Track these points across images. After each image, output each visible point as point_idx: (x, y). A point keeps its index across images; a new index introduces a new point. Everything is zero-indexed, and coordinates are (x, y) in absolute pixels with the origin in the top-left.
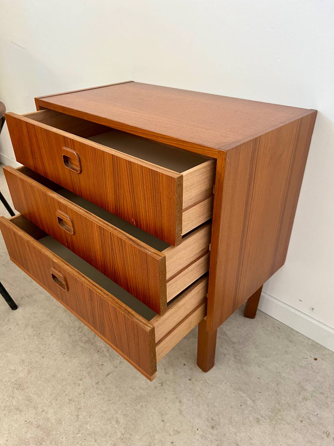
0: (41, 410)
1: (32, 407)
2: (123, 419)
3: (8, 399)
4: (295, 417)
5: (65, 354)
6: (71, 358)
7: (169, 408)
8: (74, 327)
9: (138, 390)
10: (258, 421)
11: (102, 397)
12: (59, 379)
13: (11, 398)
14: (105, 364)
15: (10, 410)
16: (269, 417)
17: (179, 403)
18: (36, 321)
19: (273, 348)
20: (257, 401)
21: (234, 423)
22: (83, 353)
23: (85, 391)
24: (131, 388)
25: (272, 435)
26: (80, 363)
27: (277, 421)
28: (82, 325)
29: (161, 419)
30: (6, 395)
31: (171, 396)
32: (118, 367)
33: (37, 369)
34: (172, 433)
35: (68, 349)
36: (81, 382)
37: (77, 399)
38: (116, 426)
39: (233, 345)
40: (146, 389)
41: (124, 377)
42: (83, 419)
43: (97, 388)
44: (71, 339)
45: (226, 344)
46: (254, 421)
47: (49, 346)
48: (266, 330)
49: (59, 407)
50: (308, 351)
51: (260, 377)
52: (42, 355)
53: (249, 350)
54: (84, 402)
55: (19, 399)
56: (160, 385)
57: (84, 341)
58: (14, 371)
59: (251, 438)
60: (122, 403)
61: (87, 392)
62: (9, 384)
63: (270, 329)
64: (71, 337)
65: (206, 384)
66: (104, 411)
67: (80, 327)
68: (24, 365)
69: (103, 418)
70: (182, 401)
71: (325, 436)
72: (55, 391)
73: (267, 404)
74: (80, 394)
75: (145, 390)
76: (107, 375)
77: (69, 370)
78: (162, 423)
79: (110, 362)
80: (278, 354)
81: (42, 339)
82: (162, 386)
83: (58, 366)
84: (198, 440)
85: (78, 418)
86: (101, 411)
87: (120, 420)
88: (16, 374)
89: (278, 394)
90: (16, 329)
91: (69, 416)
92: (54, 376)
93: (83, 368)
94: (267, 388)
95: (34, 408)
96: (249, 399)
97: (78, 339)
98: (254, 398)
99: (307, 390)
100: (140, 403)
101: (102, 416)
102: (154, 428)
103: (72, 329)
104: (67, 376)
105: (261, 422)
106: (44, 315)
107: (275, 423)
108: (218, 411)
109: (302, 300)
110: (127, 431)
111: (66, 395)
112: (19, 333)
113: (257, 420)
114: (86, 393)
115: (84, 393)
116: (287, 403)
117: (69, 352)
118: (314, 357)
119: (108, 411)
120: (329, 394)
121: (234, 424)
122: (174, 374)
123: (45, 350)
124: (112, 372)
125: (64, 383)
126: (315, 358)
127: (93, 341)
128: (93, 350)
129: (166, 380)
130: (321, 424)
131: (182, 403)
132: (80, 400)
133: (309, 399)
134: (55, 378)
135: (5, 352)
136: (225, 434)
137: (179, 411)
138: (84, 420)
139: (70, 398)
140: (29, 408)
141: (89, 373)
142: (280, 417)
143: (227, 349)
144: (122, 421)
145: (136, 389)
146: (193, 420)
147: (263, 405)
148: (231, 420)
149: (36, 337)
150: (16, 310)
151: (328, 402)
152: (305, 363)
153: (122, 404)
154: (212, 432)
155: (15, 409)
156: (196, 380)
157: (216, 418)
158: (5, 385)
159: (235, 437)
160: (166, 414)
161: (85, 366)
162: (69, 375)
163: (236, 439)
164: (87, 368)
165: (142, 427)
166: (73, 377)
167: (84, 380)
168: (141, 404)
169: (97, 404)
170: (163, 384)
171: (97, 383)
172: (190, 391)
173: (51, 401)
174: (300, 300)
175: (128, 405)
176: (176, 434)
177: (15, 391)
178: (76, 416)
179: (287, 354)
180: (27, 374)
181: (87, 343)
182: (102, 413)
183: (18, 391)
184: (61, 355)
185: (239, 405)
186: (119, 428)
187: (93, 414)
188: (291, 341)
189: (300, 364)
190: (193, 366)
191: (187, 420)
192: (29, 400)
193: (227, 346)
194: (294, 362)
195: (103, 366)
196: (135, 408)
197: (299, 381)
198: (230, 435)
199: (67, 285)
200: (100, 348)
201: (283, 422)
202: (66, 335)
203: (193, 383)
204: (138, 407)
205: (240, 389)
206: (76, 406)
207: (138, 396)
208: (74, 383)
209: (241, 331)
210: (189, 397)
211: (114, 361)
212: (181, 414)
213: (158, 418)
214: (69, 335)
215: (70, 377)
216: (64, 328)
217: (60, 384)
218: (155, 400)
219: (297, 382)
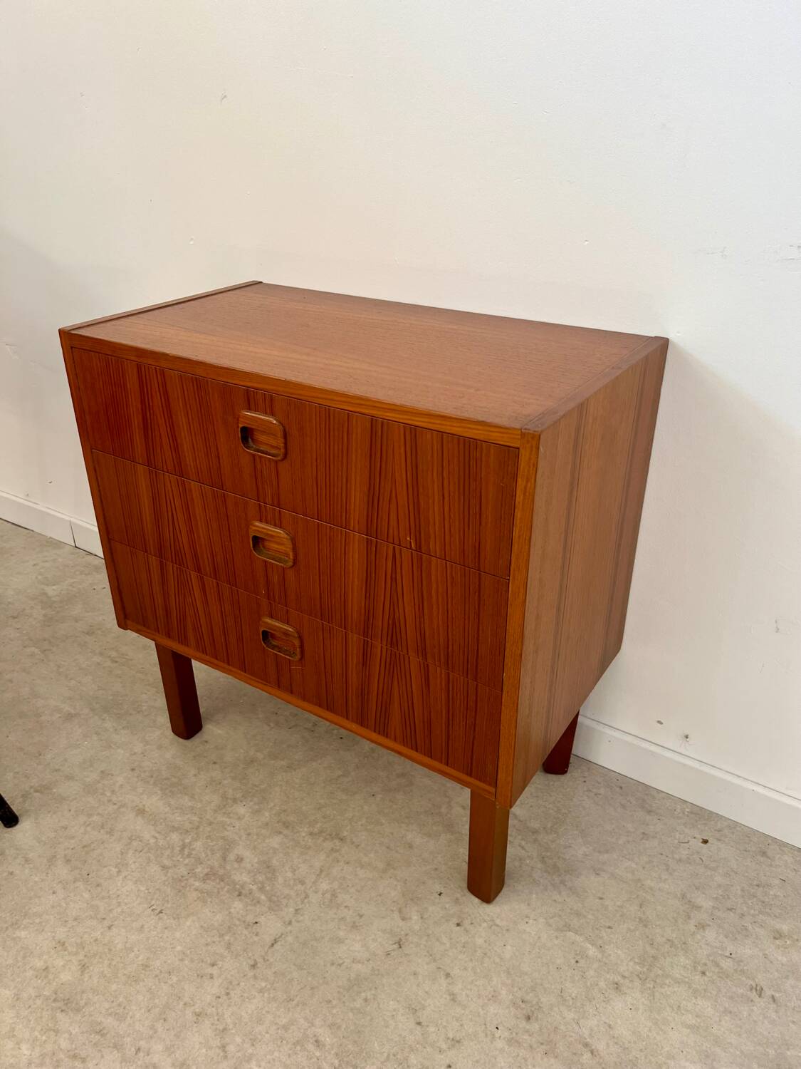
0: (133, 1049)
1: (109, 1047)
2: (331, 1036)
3: (44, 1038)
4: (688, 966)
5: (161, 912)
6: (178, 919)
7: (427, 992)
8: (169, 847)
9: (349, 966)
10: (617, 988)
11: (272, 995)
12: (161, 972)
13: (52, 1033)
14: (262, 919)
15: (57, 1061)
16: (638, 976)
17: (447, 978)
18: (72, 847)
19: (616, 830)
20: (607, 947)
21: (569, 1000)
22: (204, 902)
23: (227, 989)
24: (333, 964)
25: (651, 1012)
26: (202, 927)
27: (655, 982)
28: (187, 841)
29: (415, 1019)
30: (39, 1028)
31: (426, 967)
32: (293, 920)
33: (100, 957)
34: (444, 1046)
35: (166, 899)
36: (215, 971)
37: (214, 1009)
38: (318, 1054)
39: (534, 837)
40: (368, 961)
41: (312, 943)
42: (239, 1051)
43: (255, 977)
44: (169, 874)
45: (520, 837)
46: (610, 988)
47: (119, 900)
48: (596, 795)
49: (175, 1035)
50: (686, 827)
51: (603, 896)
52: (106, 923)
53: (570, 841)
54: (232, 1014)
55: (74, 1032)
56: (396, 946)
57: (201, 875)
58: (44, 970)
59: (610, 1026)
60: (321, 1000)
61: (233, 990)
62: (39, 1002)
63: (602, 791)
64: (167, 872)
65: (493, 927)
66: (283, 1026)
67: (183, 845)
68: (66, 953)
69: (284, 1042)
70: (451, 973)
71: (754, 995)
72: (157, 1001)
73: (628, 949)
74: (219, 997)
75: (366, 962)
76: (273, 945)
77: (179, 948)
78: (418, 1028)
79: (272, 913)
80: (628, 842)
81: (98, 885)
82: (400, 947)
83: (150, 941)
84: (502, 1051)
85: (226, 1052)
86: (275, 1027)
87: (323, 1039)
88: (51, 977)
89: (646, 926)
90: (27, 871)
91: (204, 1051)
92: (147, 966)
93: (213, 936)
94: (621, 916)
95: (114, 1048)
96: (589, 946)
97: (186, 873)
98: (600, 942)
99: (701, 907)
100: (360, 993)
101: (281, 1037)
102: (402, 1042)
103: (168, 852)
104: (178, 962)
105: (624, 989)
106: (89, 829)
107: (652, 986)
108: (532, 982)
109: (662, 721)
110: (345, 1059)
111: (185, 1004)
112: (36, 879)
113: (616, 986)
114: (232, 993)
115: (228, 994)
116: (669, 940)
117: (169, 906)
118: (700, 837)
119: (293, 1024)
120: (745, 909)
121: (571, 1003)
122: (422, 918)
123: (111, 911)
124: (281, 937)
125: (175, 979)
126: (703, 839)
127: (221, 872)
128: (228, 892)
129: (407, 935)
130: (742, 971)
131: (452, 978)
132: (220, 1010)
133: (709, 925)
134: (150, 970)
135: (11, 929)
136: (556, 1028)
137: (450, 995)
138: (239, 1054)
139: (197, 1010)
140: (103, 1049)
141: (229, 947)
142: (660, 972)
143: (523, 848)
144: (327, 1039)
145: (345, 964)
146: (483, 1010)
147: (619, 952)
148: (562, 997)
149: (80, 884)
150: (17, 827)
151: (746, 925)
152: (687, 852)
153: (321, 1003)
154: (528, 1027)
155: (69, 1057)
157: (529, 997)
158: (30, 1007)
159: (577, 1029)
160: (424, 1008)
161: (215, 931)
162: (182, 960)
163: (581, 1034)
164: (221, 936)
165: (376, 1045)
166: (192, 961)
167: (220, 963)
168: (363, 994)
169: (264, 1012)
170: (401, 943)
171: (254, 966)
172: (464, 949)
173: (154, 1026)
174: (660, 722)
175: (334, 1002)
176: (453, 1046)
177: (59, 1015)
178: (220, 1048)
179: (647, 840)
180: (80, 973)
181: (209, 879)
182: (279, 1031)
183: (67, 1015)
184: (152, 917)
185: (573, 961)
186: (326, 1057)
187: (259, 1037)
188: (649, 812)
189: (677, 856)
190: (458, 895)
191: (471, 1011)
192: (99, 1032)
193: (522, 839)
194: (664, 853)
195: (258, 924)
196: (352, 1006)
197: (682, 891)
198: (567, 1028)
199: (302, 647)
200: (242, 887)
201: (667, 982)
202: (154, 869)
203: (467, 931)
204: (358, 1004)
205: (568, 927)
206: (215, 1027)
207: (352, 978)
208: (198, 976)
209: (544, 804)
210: (466, 962)
211: (282, 910)
212: (455, 1001)
213: (408, 1019)
214: (162, 867)
215: (187, 962)
216: (146, 853)
217: (167, 982)
218: (393, 982)
219: (679, 895)
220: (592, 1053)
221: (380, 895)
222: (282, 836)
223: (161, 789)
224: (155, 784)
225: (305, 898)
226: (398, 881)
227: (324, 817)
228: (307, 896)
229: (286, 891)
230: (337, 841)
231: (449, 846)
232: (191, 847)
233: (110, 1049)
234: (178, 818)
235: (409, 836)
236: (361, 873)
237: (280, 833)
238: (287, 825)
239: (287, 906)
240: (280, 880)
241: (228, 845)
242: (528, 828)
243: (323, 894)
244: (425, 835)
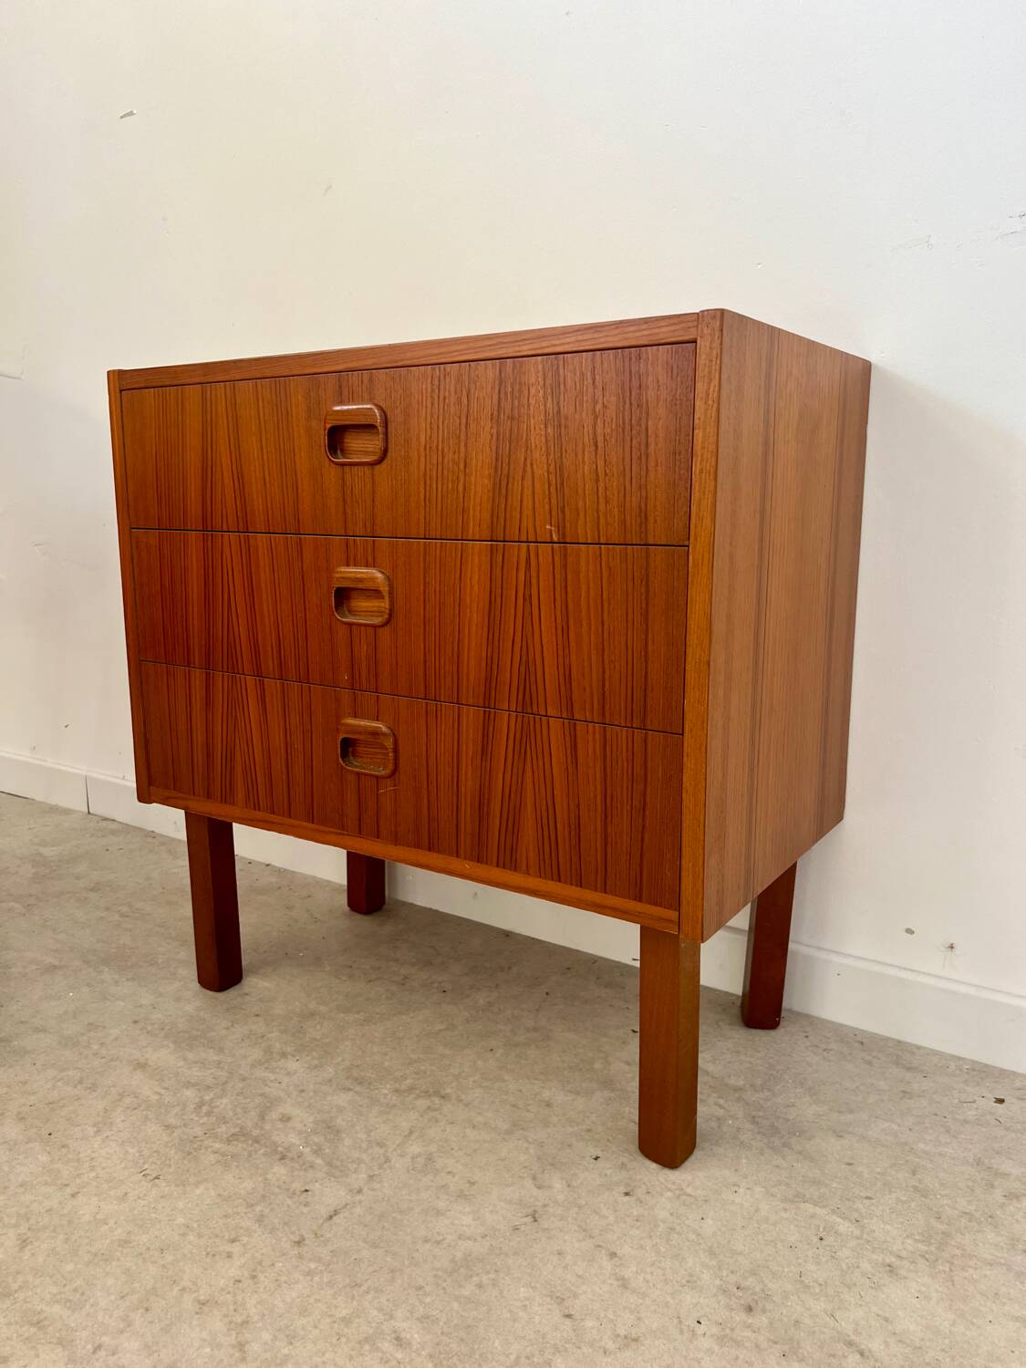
0: (89, 1347)
1: (50, 1343)
2: (421, 1331)
4: (1002, 1244)
5: (157, 1178)
6: (184, 1186)
7: (579, 1276)
8: (178, 1105)
9: (453, 1243)
11: (325, 1280)
12: (148, 1249)
14: (315, 1187)
16: (923, 1256)
17: (612, 1259)
18: (30, 1104)
19: (862, 1088)
20: (866, 1221)
21: (814, 1287)
22: (225, 1167)
23: (254, 1270)
24: (426, 1241)
25: (952, 1300)
26: (219, 1195)
27: (952, 1263)
28: (207, 1098)
29: (561, 1311)
31: (577, 1245)
32: (365, 1189)
33: (54, 1231)
34: (610, 1345)
35: (168, 1162)
36: (236, 1248)
37: (229, 1296)
38: (399, 1356)
39: (736, 1095)
40: (483, 1237)
41: (394, 1215)
42: (265, 1351)
43: (300, 1257)
44: (175, 1135)
45: (715, 1095)
46: (879, 1272)
47: (94, 1164)
48: (825, 1050)
49: (162, 1329)
50: (967, 1086)
51: (852, 1162)
52: (69, 1191)
53: (792, 1100)
54: (259, 1303)
56: (529, 1219)
57: (225, 1136)
59: (886, 1320)
60: (406, 1285)
61: (262, 1272)
63: (834, 1046)
64: (173, 1132)
65: (684, 1197)
66: (343, 1319)
67: (200, 1102)
69: (343, 1340)
70: (618, 1252)
72: (136, 1285)
73: (902, 1223)
74: (240, 1281)
75: (480, 1239)
76: (331, 1217)
77: (180, 1220)
78: (568, 1321)
79: (333, 1179)
80: (882, 1101)
81: (63, 1147)
82: (536, 1221)
83: (135, 1212)
84: (710, 1352)
85: (245, 1352)
86: (328, 1320)
87: (408, 1336)
89: (925, 1196)
91: (208, 1350)
92: (126, 1242)
93: (237, 1207)
94: (884, 1184)
95: (57, 1344)
96: (839, 1220)
97: (200, 1133)
98: (856, 1215)
99: (1009, 1175)
100: (471, 1277)
101: (338, 1334)
102: (541, 1340)
103: (176, 1110)
104: (177, 1238)
105: (903, 1272)
106: (59, 1084)
107: (947, 1269)
108: (752, 1264)
109: (913, 929)
111: (183, 1290)
113: (889, 1268)
114: (261, 1277)
115: (254, 1277)
116: (966, 1213)
117: (171, 1170)
118: (991, 1096)
119: (358, 1317)
121: (817, 1290)
122: (569, 1186)
123: (79, 1175)
124: (344, 1207)
125: (169, 1258)
126: (997, 1099)
127: (256, 1132)
128: (265, 1155)
129: (545, 1206)
131: (621, 1259)
132: (239, 1298)
134: (131, 1248)
136: (797, 1322)
137: (617, 1280)
138: (268, 1355)
139: (202, 1298)
140: (38, 1346)
141: (260, 1219)
142: (958, 1252)
143: (721, 1107)
144: (415, 1335)
145: (447, 1241)
146: (674, 1298)
147: (888, 1227)
148: (803, 1282)
149: (37, 1146)
152: (975, 1113)
153: (405, 1289)
154: (750, 1321)
156: (649, 1193)
157: (749, 1282)
159: (831, 1322)
160: (575, 1296)
161: (241, 1201)
162: (184, 1235)
163: (839, 1329)
164: (250, 1206)
165: (497, 1344)
166: (200, 1236)
167: (245, 1239)
168: (475, 1279)
169: (312, 1301)
170: (536, 1216)
171: (299, 1243)
172: (638, 1224)
173: (128, 1316)
175: (428, 1289)
176: (627, 1346)
178: (234, 1346)
179: (910, 1099)
180: (17, 1249)
181: (237, 1140)
182: (336, 1325)
184: (144, 1183)
185: (816, 1240)
186: (412, 1360)
187: (302, 1333)
188: (909, 1069)
189: (960, 1117)
190: (625, 1160)
191: (654, 1301)
192: (38, 1324)
193: (719, 1097)
194: (939, 1113)
195: (309, 1193)
196: (457, 1293)
197: (975, 1156)
198: (815, 1323)
199: (396, 750)
200: (288, 1149)
202: (152, 1129)
203: (641, 1202)
204: (467, 1291)
205: (800, 1198)
206: (228, 1319)
207: (457, 1259)
208: (208, 1254)
209: (748, 1059)
210: (641, 1238)
211: (347, 1177)
212: (627, 1288)
213: (549, 1310)
214: (166, 1126)
215: (191, 1237)
216: (143, 1111)
217: (155, 1262)
218: (525, 1264)
219: (971, 1160)
220: (862, 1354)
221: (503, 1160)
222: (351, 1093)
223: (175, 1042)
224: (166, 1037)
225: (386, 1162)
226: (530, 1143)
227: (417, 1073)
228: (387, 1160)
229: (356, 1155)
230: (437, 1100)
231: (608, 1105)
232: (213, 1105)
233: (51, 1345)
234: (196, 1073)
235: (546, 1094)
236: (471, 1134)
237: (350, 1089)
238: (359, 1081)
239: (356, 1171)
240: (347, 1142)
241: (270, 1103)
242: (727, 1085)
243: (413, 1158)
244: (571, 1092)
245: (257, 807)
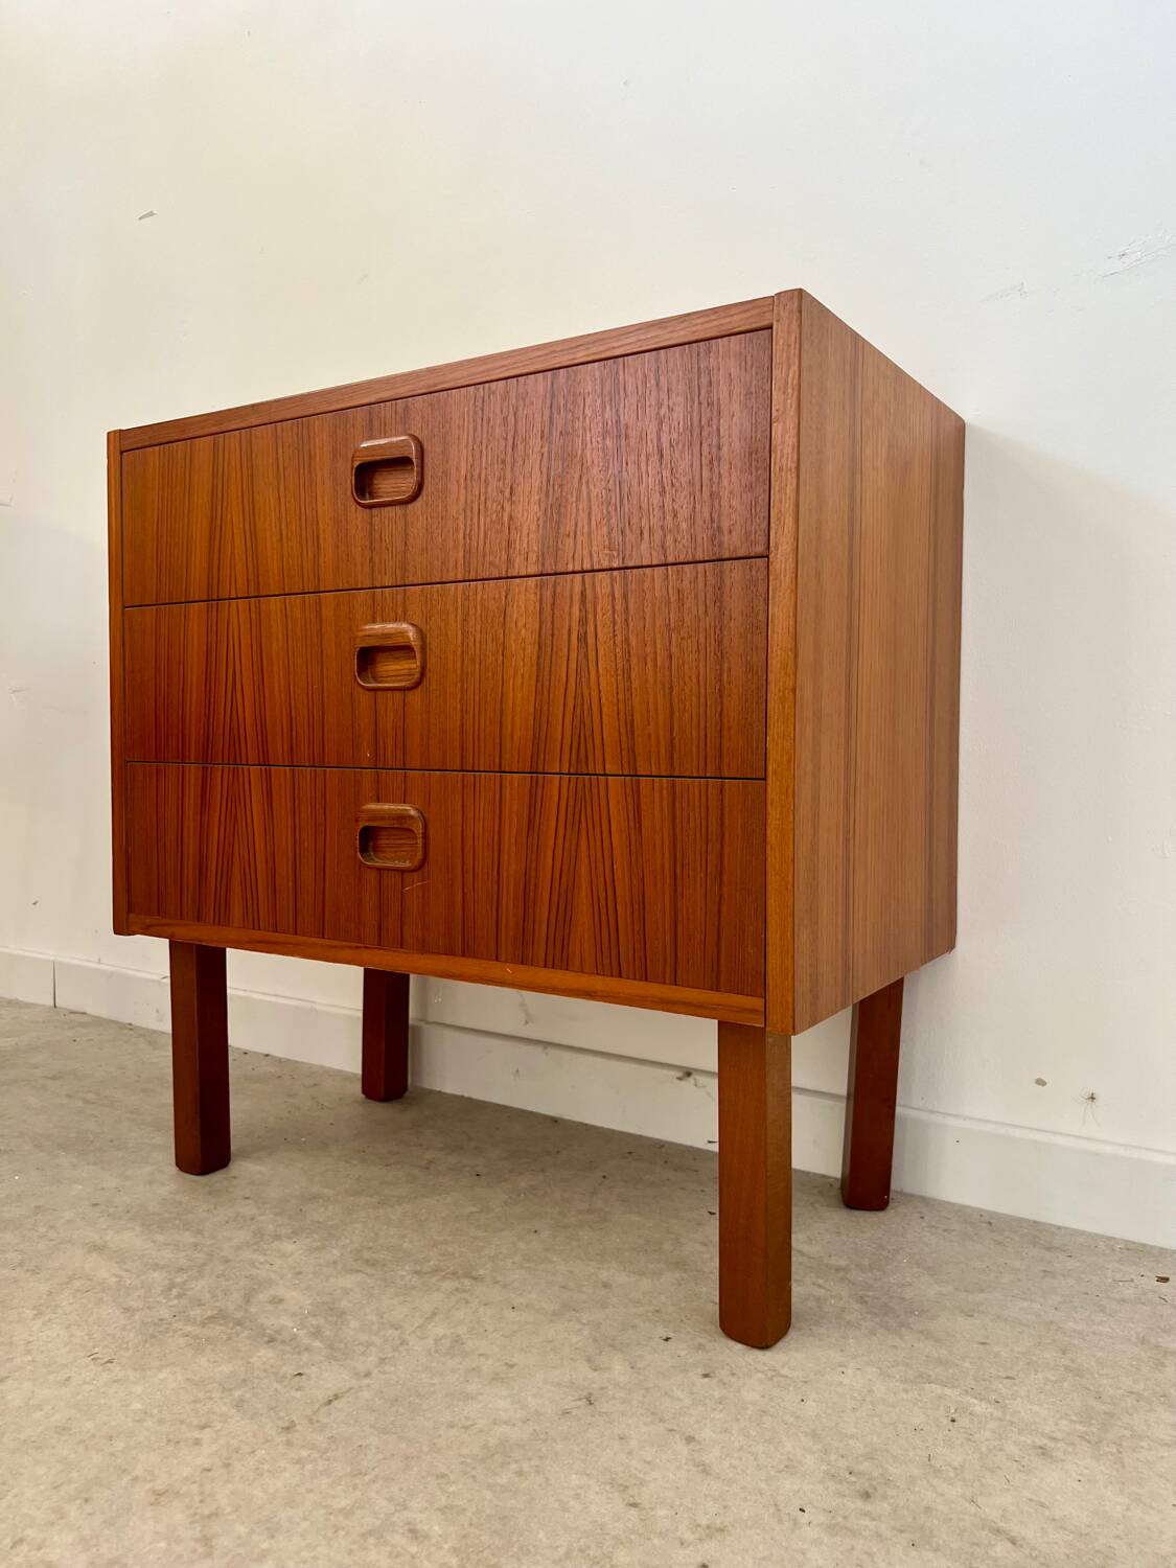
2: (443, 1523)
5: (110, 1362)
6: (143, 1370)
7: (648, 1463)
8: (142, 1287)
9: (486, 1429)
11: (320, 1468)
12: (93, 1436)
14: (311, 1370)
16: (1082, 1437)
17: (688, 1443)
19: (993, 1267)
20: (1008, 1402)
21: (948, 1471)
22: (197, 1350)
23: (229, 1458)
24: (452, 1426)
25: (1123, 1484)
26: (188, 1379)
27: (1120, 1445)
28: (179, 1280)
29: (624, 1499)
31: (643, 1429)
32: (375, 1372)
34: (688, 1536)
35: (124, 1346)
36: (206, 1435)
37: (194, 1486)
38: (414, 1549)
39: (839, 1275)
40: (524, 1422)
41: (411, 1399)
42: (239, 1545)
43: (289, 1443)
44: (136, 1318)
45: (813, 1275)
46: (1028, 1454)
47: (30, 1347)
48: (945, 1230)
49: (104, 1522)
50: (1122, 1264)
51: (987, 1341)
53: (908, 1280)
54: (232, 1493)
56: (584, 1402)
57: (199, 1319)
59: (1042, 1505)
60: (424, 1473)
61: (239, 1460)
63: (956, 1226)
64: (133, 1315)
65: (778, 1379)
66: (341, 1511)
67: (170, 1284)
69: (341, 1532)
70: (696, 1436)
72: (75, 1475)
73: (1053, 1404)
74: (209, 1470)
75: (520, 1424)
77: (137, 1406)
78: (633, 1511)
79: (334, 1362)
80: (1019, 1280)
82: (591, 1404)
83: (79, 1397)
84: (817, 1542)
85: (212, 1547)
86: (323, 1511)
87: (426, 1528)
89: (1079, 1376)
91: (163, 1544)
92: (65, 1429)
93: (209, 1391)
94: (1028, 1364)
96: (976, 1402)
97: (168, 1316)
98: (994, 1396)
100: (508, 1464)
101: (334, 1526)
102: (599, 1531)
103: (139, 1293)
104: (130, 1424)
105: (1059, 1454)
107: (1115, 1450)
108: (866, 1447)
109: (1044, 1078)
110: (473, 1556)
111: (134, 1479)
113: (1040, 1451)
114: (237, 1466)
115: (227, 1466)
116: (1131, 1392)
117: (128, 1353)
118: (1152, 1275)
119: (362, 1508)
121: (952, 1475)
122: (633, 1368)
123: (10, 1360)
124: (347, 1391)
125: (120, 1445)
126: (1159, 1277)
127: (239, 1315)
128: (249, 1338)
129: (603, 1389)
131: (700, 1443)
132: (208, 1488)
134: (71, 1434)
136: (928, 1508)
137: (696, 1465)
138: (241, 1550)
139: (159, 1488)
141: (239, 1405)
142: (1127, 1433)
143: (821, 1287)
144: (435, 1527)
145: (478, 1426)
146: (768, 1485)
147: (1037, 1408)
148: (931, 1465)
152: (1134, 1292)
153: (423, 1478)
154: (867, 1508)
156: (733, 1374)
157: (864, 1467)
159: (973, 1509)
160: (642, 1483)
161: (215, 1385)
162: (140, 1421)
163: (983, 1516)
164: (227, 1390)
165: (541, 1536)
166: (161, 1422)
167: (219, 1425)
168: (514, 1466)
169: (302, 1490)
170: (592, 1398)
171: (288, 1429)
172: (721, 1407)
173: (61, 1508)
174: (1041, 1082)
175: (452, 1477)
176: (710, 1536)
178: (196, 1540)
179: (1052, 1278)
181: (214, 1323)
182: (332, 1517)
184: (92, 1367)
185: (946, 1422)
186: (430, 1554)
187: (287, 1525)
188: (1049, 1249)
189: (1115, 1296)
190: (702, 1341)
191: (744, 1488)
193: (818, 1277)
194: (1089, 1292)
195: (303, 1377)
196: (490, 1481)
197: (1137, 1334)
198: (951, 1509)
200: (278, 1332)
201: (1144, 1444)
202: (108, 1312)
203: (724, 1384)
204: (503, 1479)
205: (924, 1378)
206: (192, 1511)
207: (490, 1445)
208: (169, 1441)
209: (851, 1240)
210: (726, 1422)
211: (352, 1359)
212: (708, 1474)
213: (609, 1498)
214: (125, 1309)
215: (149, 1423)
216: (96, 1293)
217: (102, 1450)
218: (576, 1449)
219: (1133, 1339)
220: (1013, 1542)
221: (550, 1342)
222: (360, 1276)
223: (143, 1225)
224: (132, 1219)
225: (402, 1344)
226: (584, 1324)
227: (442, 1255)
228: (404, 1343)
229: (364, 1337)
230: (467, 1282)
231: (680, 1285)
232: (186, 1287)
234: (167, 1255)
235: (604, 1275)
236: (510, 1315)
237: (358, 1271)
238: (373, 1264)
239: (363, 1354)
240: (354, 1324)
241: (258, 1285)
242: (827, 1265)
243: (436, 1340)
244: (634, 1273)
245: (256, 926)
